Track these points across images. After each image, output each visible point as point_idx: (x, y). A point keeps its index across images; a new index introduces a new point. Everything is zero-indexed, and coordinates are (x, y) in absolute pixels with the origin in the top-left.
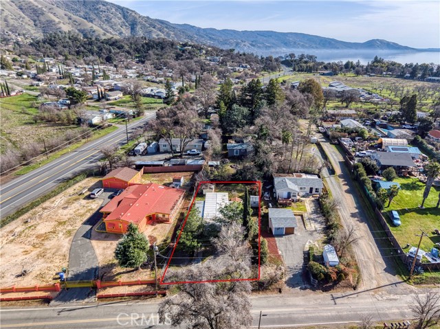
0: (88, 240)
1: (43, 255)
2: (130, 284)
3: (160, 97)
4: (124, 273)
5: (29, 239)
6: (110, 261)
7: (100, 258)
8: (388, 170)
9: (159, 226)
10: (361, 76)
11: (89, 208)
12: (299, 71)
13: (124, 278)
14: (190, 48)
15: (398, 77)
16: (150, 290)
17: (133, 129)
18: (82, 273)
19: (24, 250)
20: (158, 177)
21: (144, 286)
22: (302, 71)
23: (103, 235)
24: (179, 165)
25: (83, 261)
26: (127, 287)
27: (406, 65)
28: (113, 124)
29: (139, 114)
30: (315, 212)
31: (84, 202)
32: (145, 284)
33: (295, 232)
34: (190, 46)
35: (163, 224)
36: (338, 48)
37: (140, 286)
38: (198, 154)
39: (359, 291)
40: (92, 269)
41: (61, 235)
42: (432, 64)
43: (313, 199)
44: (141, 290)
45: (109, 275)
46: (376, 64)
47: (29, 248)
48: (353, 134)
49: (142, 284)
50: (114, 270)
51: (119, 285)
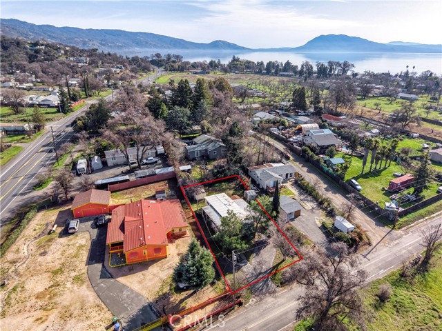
0: (112, 280)
1: (67, 314)
2: (202, 307)
3: (49, 106)
4: (186, 298)
5: (29, 304)
6: (158, 292)
7: (145, 293)
8: (330, 148)
9: (177, 241)
10: (228, 74)
11: (77, 245)
12: (170, 70)
13: (191, 303)
14: (43, 47)
15: (256, 73)
16: (226, 304)
17: (43, 146)
18: (137, 315)
19: (35, 318)
20: (131, 193)
21: (216, 303)
22: (174, 70)
23: (126, 269)
24: (149, 176)
25: (127, 303)
26: (200, 311)
27: (258, 63)
28: (13, 144)
29: (38, 128)
30: (301, 194)
31: (64, 240)
32: (216, 301)
33: (301, 214)
34: (42, 45)
35: (181, 239)
36: (188, 48)
37: (213, 304)
38: (156, 162)
39: (374, 245)
40: (145, 307)
41: (69, 285)
42: (276, 62)
43: (291, 183)
44: (217, 308)
45: (170, 306)
46: (235, 62)
47: (39, 314)
48: (277, 124)
49: (213, 302)
50: (172, 299)
51: (191, 312)
